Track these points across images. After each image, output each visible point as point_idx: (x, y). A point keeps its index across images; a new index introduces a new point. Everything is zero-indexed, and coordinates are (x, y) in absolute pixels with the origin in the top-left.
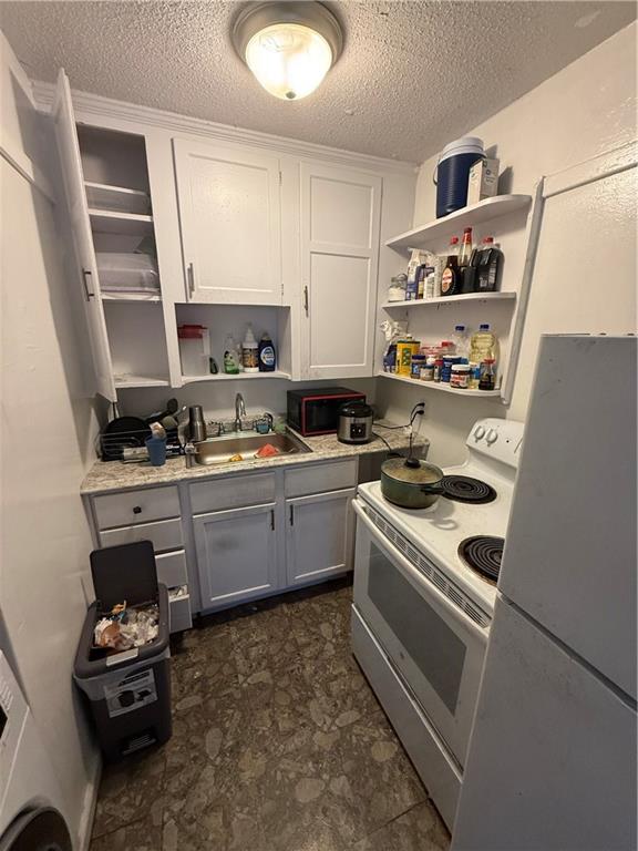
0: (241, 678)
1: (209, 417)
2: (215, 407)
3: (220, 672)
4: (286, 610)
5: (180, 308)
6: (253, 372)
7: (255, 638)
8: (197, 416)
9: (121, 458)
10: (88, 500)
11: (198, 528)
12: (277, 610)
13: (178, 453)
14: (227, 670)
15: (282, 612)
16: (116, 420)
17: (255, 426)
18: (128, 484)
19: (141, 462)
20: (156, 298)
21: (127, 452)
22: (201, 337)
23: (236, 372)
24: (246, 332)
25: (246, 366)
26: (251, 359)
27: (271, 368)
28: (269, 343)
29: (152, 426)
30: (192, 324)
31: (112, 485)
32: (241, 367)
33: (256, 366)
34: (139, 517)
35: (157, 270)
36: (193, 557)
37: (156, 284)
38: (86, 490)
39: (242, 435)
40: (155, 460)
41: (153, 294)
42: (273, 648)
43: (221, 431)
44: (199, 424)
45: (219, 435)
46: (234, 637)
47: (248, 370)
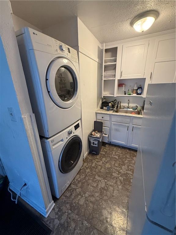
0: (112, 155)
1: (122, 104)
2: (124, 102)
3: (110, 152)
4: (128, 151)
5: (119, 80)
6: (135, 95)
7: (118, 151)
8: (119, 104)
9: (103, 109)
10: (96, 113)
11: (112, 125)
12: (126, 150)
13: (112, 110)
14: (111, 153)
15: (127, 151)
16: (104, 102)
17: (132, 108)
18: (102, 113)
19: (106, 110)
20: (114, 79)
21: (104, 108)
22: (123, 86)
23: (130, 94)
24: (135, 85)
25: (133, 93)
26: (135, 92)
27: (140, 94)
28: (141, 88)
29: (109, 104)
30: (121, 84)
31: (100, 112)
32: (132, 93)
33: (136, 93)
34: (103, 119)
35: (115, 73)
36: (110, 130)
37: (115, 76)
38: (96, 112)
39: (129, 110)
40: (108, 110)
41: (114, 78)
42: (121, 155)
43: (124, 107)
44: (119, 105)
45: (123, 109)
46: (114, 149)
47: (133, 94)
